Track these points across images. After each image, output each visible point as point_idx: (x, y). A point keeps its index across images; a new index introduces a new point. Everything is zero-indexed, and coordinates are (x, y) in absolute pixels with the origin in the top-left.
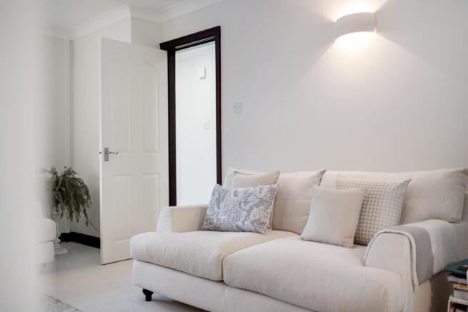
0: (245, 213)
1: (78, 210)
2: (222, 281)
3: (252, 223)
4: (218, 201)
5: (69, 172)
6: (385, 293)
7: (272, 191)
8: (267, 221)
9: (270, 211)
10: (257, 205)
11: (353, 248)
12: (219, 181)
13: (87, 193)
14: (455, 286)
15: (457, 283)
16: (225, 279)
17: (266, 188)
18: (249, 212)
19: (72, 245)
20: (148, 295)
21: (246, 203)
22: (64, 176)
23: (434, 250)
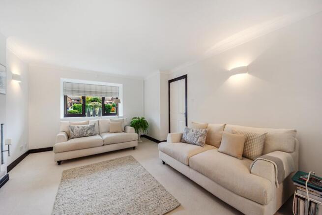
0: (196, 139)
1: (145, 130)
2: (189, 166)
3: (199, 142)
4: (187, 133)
5: (143, 118)
6: (265, 192)
7: (206, 131)
8: (204, 142)
9: (205, 138)
10: (201, 136)
11: (242, 159)
12: (187, 125)
13: (148, 124)
14: (298, 188)
15: (299, 187)
16: (190, 165)
17: (204, 130)
18: (198, 138)
19: (144, 138)
20: (164, 163)
21: (196, 135)
22: (141, 120)
23: (285, 169)
